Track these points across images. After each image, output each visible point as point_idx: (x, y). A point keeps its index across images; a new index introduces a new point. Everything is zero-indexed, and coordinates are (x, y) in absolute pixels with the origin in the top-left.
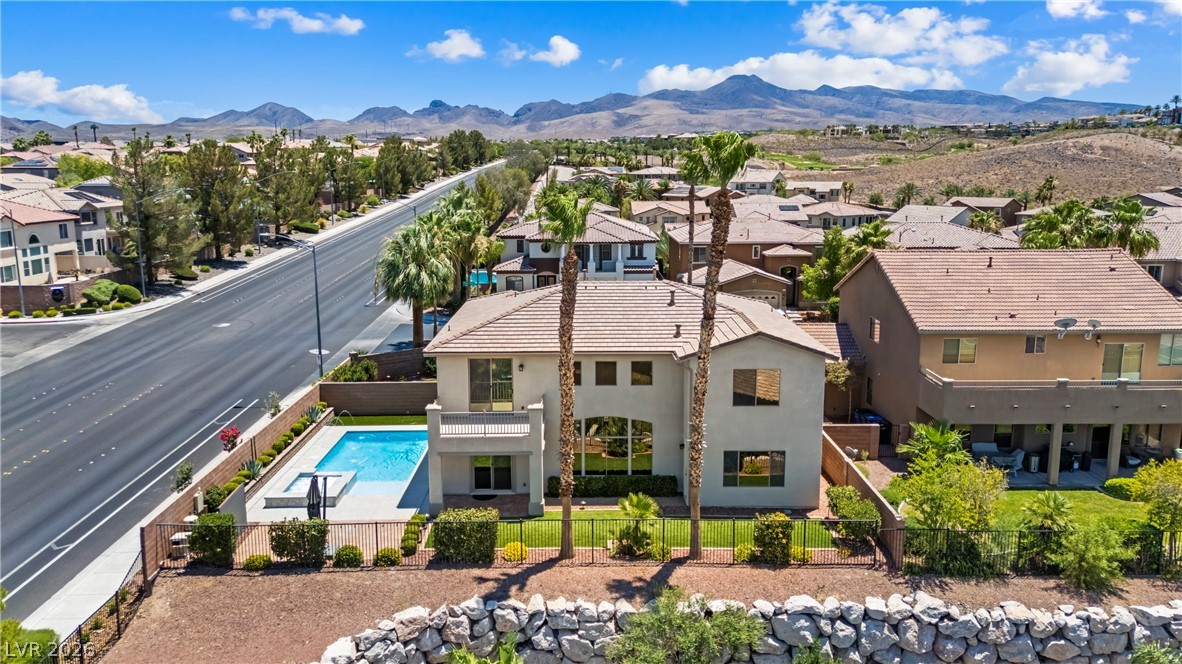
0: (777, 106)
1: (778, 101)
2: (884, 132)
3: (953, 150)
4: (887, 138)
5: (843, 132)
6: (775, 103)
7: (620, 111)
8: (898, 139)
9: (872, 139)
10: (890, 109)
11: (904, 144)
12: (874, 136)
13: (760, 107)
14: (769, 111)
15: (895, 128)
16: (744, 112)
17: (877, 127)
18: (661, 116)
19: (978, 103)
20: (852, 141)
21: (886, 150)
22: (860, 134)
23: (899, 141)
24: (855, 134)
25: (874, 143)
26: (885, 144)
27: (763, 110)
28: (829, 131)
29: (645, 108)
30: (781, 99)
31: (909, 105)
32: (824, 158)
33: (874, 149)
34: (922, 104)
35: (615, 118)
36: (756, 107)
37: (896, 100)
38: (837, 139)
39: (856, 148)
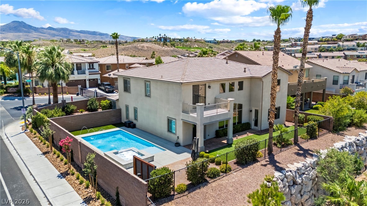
0: (33, 33)
1: (33, 31)
2: (79, 41)
3: (102, 48)
4: (81, 44)
8: (84, 44)
9: (76, 44)
11: (87, 46)
12: (77, 43)
15: (83, 41)
16: (21, 34)
19: (100, 35)
20: (70, 44)
21: (82, 47)
22: (72, 42)
23: (85, 45)
24: (71, 42)
25: (78, 45)
26: (81, 45)
27: (29, 34)
30: (34, 30)
31: (79, 35)
33: (78, 47)
36: (25, 32)
37: (75, 33)
38: (65, 43)
39: (72, 46)
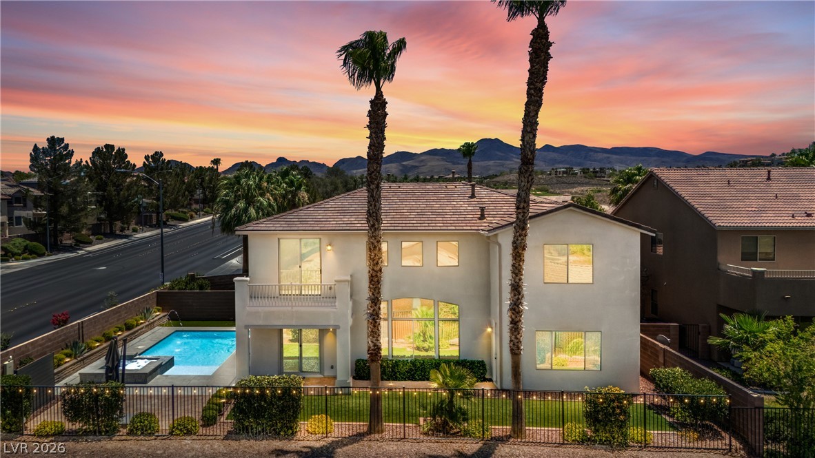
0: (514, 159)
2: (593, 172)
5: (564, 172)
6: (513, 157)
7: (404, 163)
9: (585, 177)
10: (595, 161)
12: (587, 175)
13: (502, 160)
14: (508, 162)
16: (491, 163)
17: (588, 169)
18: (433, 166)
20: (572, 179)
21: (596, 185)
22: (576, 174)
24: (573, 174)
25: (587, 180)
27: (505, 162)
28: (553, 172)
29: (422, 161)
30: (516, 154)
31: (609, 157)
32: (552, 190)
33: (587, 184)
34: (618, 157)
35: (401, 168)
36: (499, 159)
37: (599, 154)
39: (574, 183)
